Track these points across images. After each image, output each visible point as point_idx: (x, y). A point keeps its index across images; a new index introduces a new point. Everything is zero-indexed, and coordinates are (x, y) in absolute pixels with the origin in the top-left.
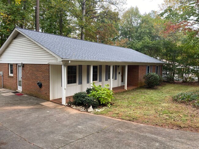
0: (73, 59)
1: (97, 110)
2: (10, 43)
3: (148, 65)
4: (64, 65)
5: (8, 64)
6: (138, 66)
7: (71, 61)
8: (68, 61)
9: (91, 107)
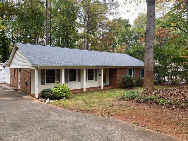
0: (41, 65)
1: (51, 101)
2: (15, 53)
3: (130, 68)
4: (36, 69)
5: (14, 68)
6: (117, 69)
7: (39, 66)
8: (38, 66)
9: (48, 99)
